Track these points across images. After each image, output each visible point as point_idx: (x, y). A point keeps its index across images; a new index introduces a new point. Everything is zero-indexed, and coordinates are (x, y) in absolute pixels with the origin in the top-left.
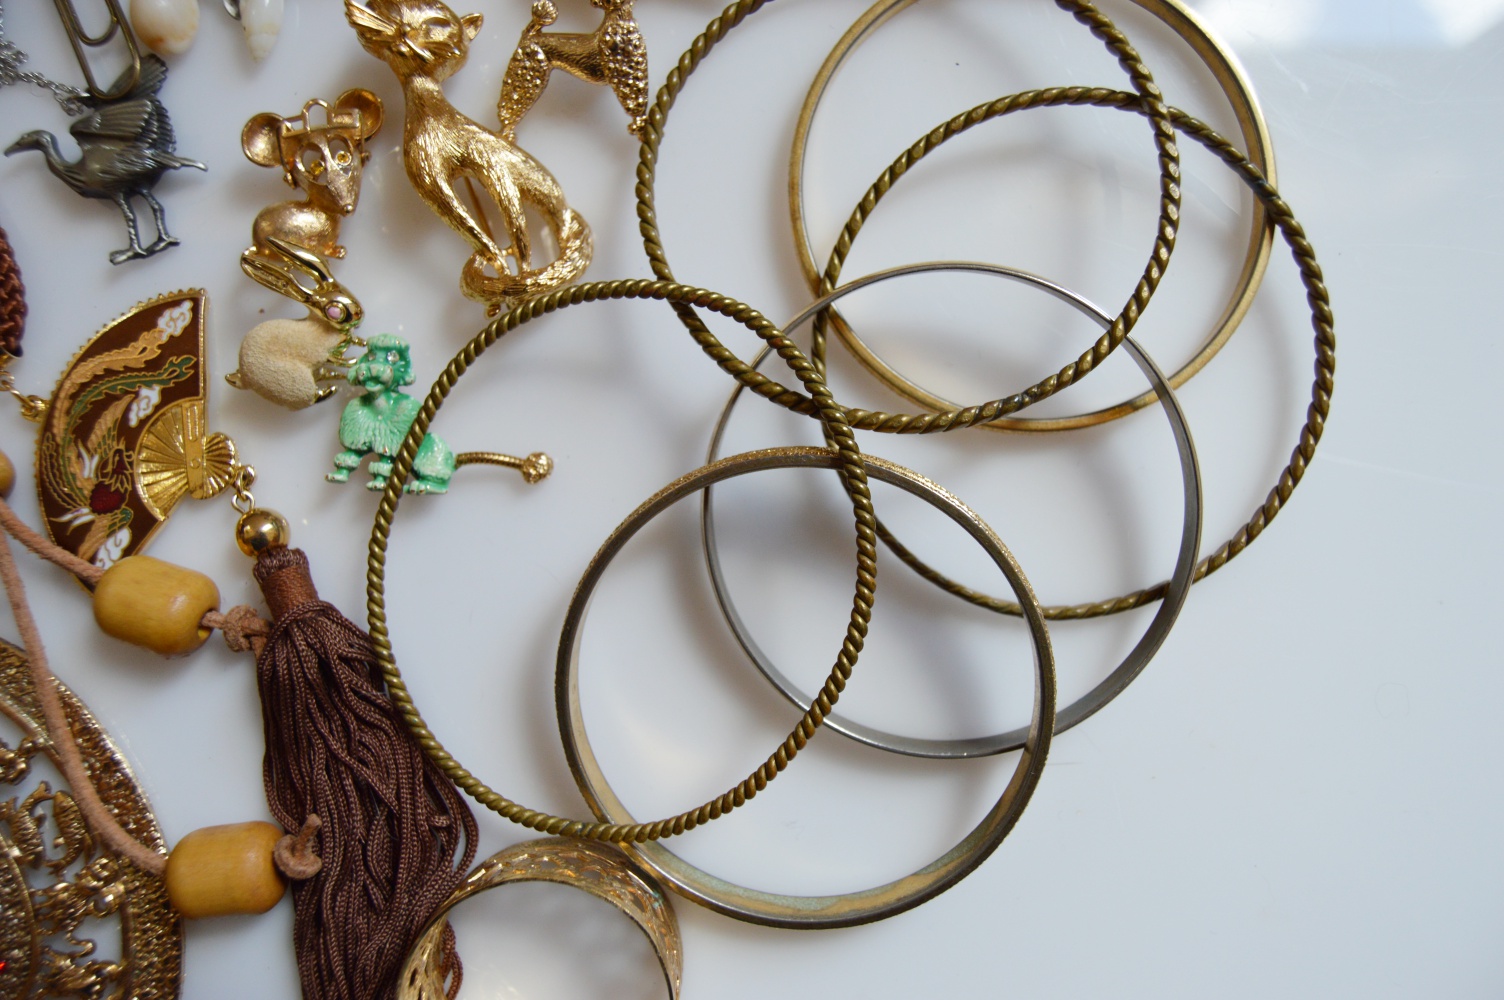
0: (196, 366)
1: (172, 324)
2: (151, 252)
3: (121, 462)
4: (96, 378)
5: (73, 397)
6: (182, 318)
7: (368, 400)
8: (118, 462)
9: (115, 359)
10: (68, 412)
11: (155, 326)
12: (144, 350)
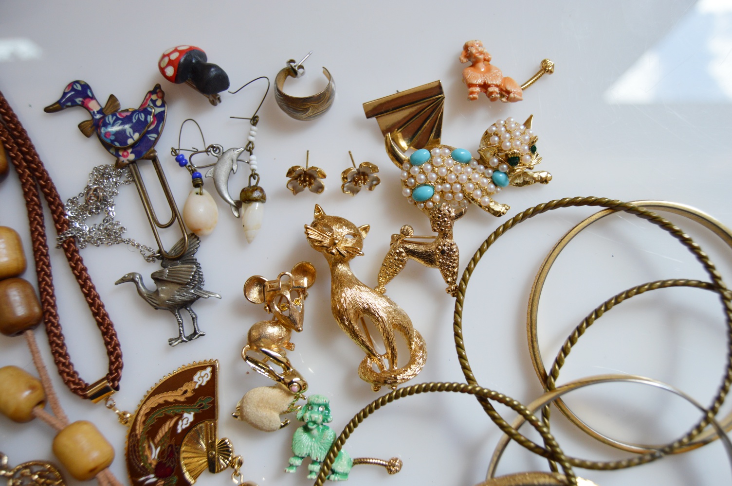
0: (214, 402)
1: (201, 379)
2: (190, 338)
4: (160, 405)
5: (147, 415)
6: (206, 376)
7: (307, 429)
8: (171, 451)
9: (170, 396)
10: (144, 422)
11: (192, 379)
12: (186, 392)
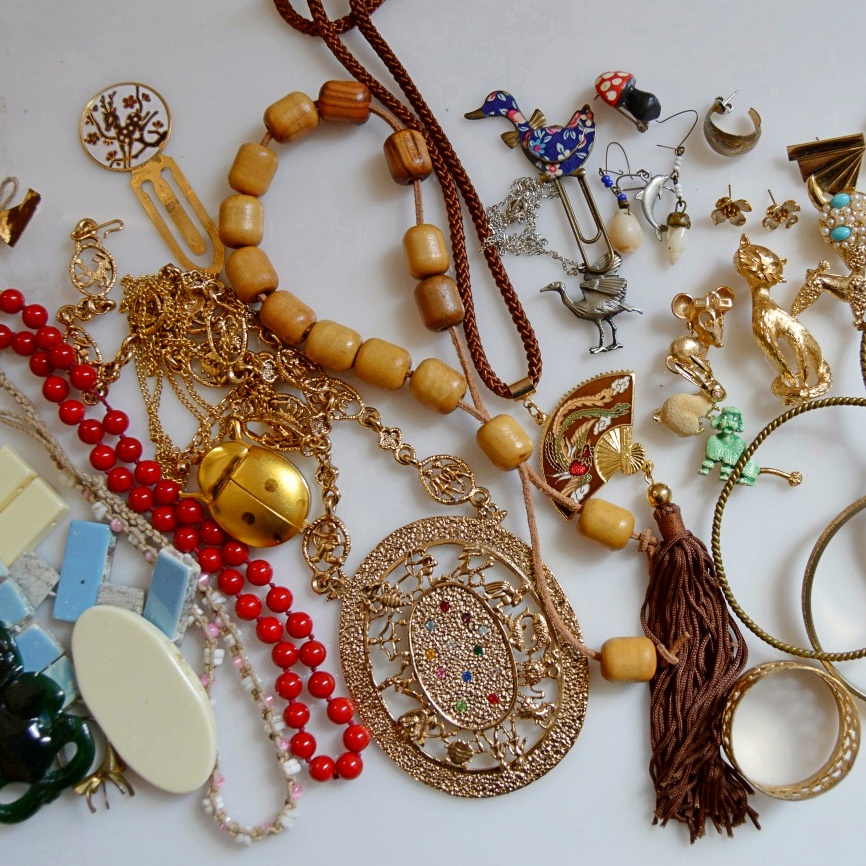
0: (630, 409)
1: (618, 387)
2: (610, 349)
3: (588, 451)
4: (578, 408)
5: (565, 416)
6: (624, 384)
8: (586, 451)
9: (588, 401)
10: (561, 423)
11: (610, 386)
12: (604, 397)
